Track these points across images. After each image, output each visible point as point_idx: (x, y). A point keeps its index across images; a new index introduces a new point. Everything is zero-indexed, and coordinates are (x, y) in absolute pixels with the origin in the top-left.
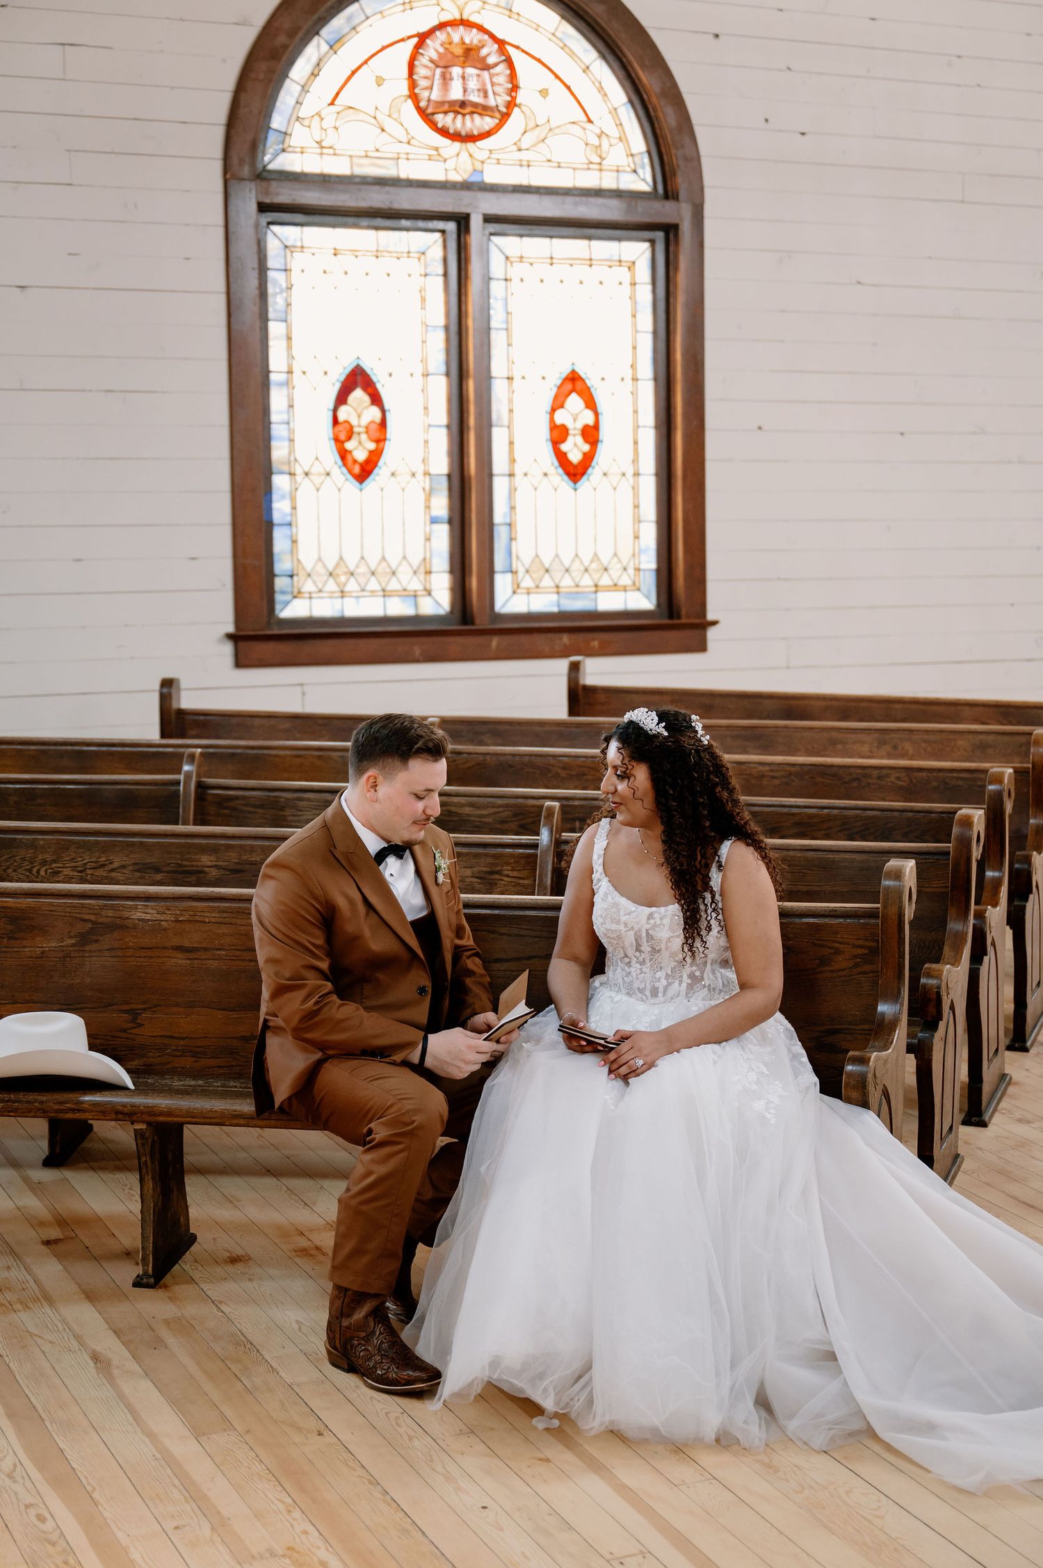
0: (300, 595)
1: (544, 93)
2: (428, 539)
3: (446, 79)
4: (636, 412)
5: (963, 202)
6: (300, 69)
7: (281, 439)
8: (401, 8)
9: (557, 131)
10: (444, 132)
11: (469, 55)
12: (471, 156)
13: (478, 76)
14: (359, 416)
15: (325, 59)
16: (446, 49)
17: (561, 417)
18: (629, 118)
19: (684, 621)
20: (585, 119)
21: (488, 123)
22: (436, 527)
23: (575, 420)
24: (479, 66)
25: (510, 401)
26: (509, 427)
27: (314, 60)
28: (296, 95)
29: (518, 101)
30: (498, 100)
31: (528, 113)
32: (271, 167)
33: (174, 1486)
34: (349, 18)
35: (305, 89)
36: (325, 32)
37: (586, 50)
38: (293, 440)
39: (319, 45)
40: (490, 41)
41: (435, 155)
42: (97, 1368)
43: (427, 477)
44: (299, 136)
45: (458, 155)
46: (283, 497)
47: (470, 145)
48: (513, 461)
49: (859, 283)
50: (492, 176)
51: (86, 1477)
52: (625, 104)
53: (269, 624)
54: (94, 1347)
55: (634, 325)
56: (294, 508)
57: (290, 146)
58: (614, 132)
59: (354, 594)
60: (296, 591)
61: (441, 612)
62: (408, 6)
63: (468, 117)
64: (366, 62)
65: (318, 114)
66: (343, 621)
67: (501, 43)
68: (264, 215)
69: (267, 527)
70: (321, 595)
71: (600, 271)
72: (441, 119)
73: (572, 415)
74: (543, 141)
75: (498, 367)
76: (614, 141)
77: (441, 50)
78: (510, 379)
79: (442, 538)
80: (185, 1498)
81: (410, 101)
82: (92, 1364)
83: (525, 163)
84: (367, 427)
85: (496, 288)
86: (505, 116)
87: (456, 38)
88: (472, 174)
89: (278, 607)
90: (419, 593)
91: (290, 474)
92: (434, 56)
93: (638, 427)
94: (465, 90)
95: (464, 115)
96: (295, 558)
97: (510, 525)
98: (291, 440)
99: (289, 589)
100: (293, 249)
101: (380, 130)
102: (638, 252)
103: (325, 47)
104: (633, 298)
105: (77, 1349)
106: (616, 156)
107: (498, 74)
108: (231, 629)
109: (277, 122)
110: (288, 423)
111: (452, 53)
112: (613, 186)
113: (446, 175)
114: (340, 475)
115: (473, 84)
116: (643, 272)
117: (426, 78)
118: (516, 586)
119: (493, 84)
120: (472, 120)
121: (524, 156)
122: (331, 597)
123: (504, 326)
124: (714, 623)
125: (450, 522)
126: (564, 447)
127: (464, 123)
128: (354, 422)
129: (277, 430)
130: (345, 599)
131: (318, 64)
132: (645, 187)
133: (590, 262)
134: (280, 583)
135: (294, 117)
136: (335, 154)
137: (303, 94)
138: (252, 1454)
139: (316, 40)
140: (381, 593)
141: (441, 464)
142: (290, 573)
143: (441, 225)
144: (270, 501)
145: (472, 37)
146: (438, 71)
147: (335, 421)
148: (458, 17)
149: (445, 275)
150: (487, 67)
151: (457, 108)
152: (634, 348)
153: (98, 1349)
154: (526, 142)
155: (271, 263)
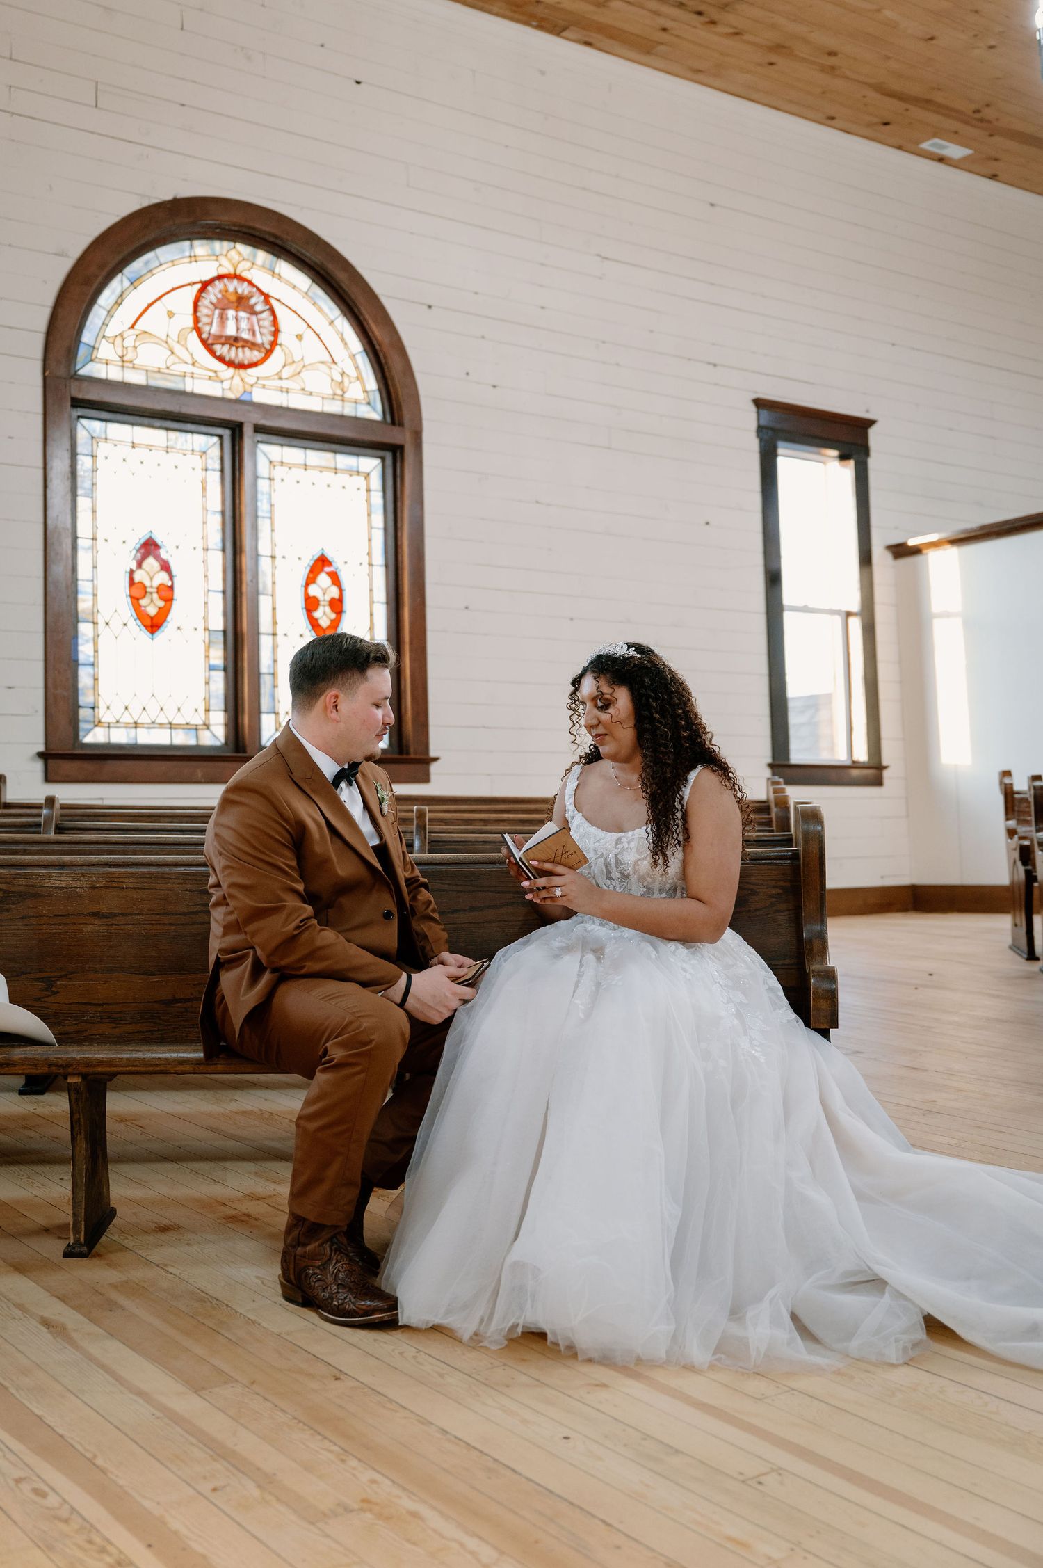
0: (100, 724)
1: (299, 337)
2: (207, 683)
3: (223, 319)
4: (371, 590)
5: (609, 448)
6: (106, 298)
7: (86, 593)
8: (188, 260)
9: (309, 367)
10: (221, 359)
11: (241, 302)
12: (242, 380)
13: (248, 319)
14: (151, 579)
15: (127, 293)
16: (223, 295)
17: (314, 590)
18: (364, 363)
19: (412, 756)
20: (330, 360)
21: (256, 355)
22: (213, 673)
23: (324, 594)
24: (249, 311)
25: (273, 575)
26: (272, 596)
27: (118, 292)
28: (103, 317)
29: (279, 342)
30: (264, 339)
31: (287, 352)
32: (81, 372)
33: (192, 1444)
34: (147, 263)
35: (110, 313)
36: (127, 270)
37: (331, 309)
38: (96, 595)
39: (122, 281)
40: (257, 294)
41: (215, 377)
42: (51, 1332)
43: (207, 632)
44: (105, 351)
45: (232, 378)
46: (87, 641)
47: (242, 371)
48: (275, 623)
49: (537, 502)
50: (259, 396)
51: (81, 1444)
52: (361, 352)
53: (74, 747)
54: (41, 1314)
55: (370, 522)
56: (96, 651)
57: (96, 357)
58: (353, 373)
59: (146, 726)
60: (97, 720)
61: (218, 743)
62: (193, 259)
63: (240, 349)
64: (160, 298)
65: (121, 335)
66: (135, 746)
67: (267, 297)
68: (75, 410)
69: (73, 664)
70: (118, 725)
71: (343, 478)
72: (219, 349)
73: (322, 589)
74: (299, 373)
75: (264, 548)
76: (352, 380)
77: (220, 296)
78: (273, 557)
79: (218, 682)
80: (211, 1456)
81: (194, 332)
82: (43, 1328)
83: (284, 390)
84: (158, 588)
85: (263, 485)
86: (269, 353)
87: (231, 289)
88: (243, 394)
89: (81, 734)
90: (199, 727)
91: (94, 623)
92: (214, 300)
93: (373, 602)
94: (238, 329)
95: (237, 348)
96: (96, 693)
97: (273, 674)
98: (95, 595)
99: (92, 719)
100: (98, 440)
101: (170, 353)
102: (371, 465)
103: (126, 283)
104: (368, 501)
105: (22, 1317)
106: (355, 392)
107: (263, 319)
108: (41, 748)
109: (87, 337)
110: (92, 581)
111: (228, 299)
112: (353, 414)
113: (223, 392)
114: (136, 628)
115: (244, 325)
116: (376, 482)
117: (207, 316)
118: (278, 725)
119: (260, 327)
120: (244, 352)
121: (285, 384)
122: (126, 727)
123: (269, 515)
124: (436, 759)
125: (225, 669)
126: (317, 614)
127: (237, 354)
128: (147, 583)
129: (84, 586)
130: (138, 729)
131: (121, 295)
132: (377, 416)
133: (336, 470)
134: (83, 713)
135: (101, 335)
136: (133, 368)
137: (108, 318)
138: (268, 1404)
139: (119, 276)
140: (169, 726)
141: (218, 622)
142: (92, 706)
143: (219, 431)
144: (76, 645)
145: (243, 289)
146: (217, 312)
147: (132, 582)
148: (232, 272)
149: (222, 471)
150: (256, 313)
151: (232, 342)
152: (370, 540)
153: (46, 1315)
154: (285, 374)
155: (79, 450)
